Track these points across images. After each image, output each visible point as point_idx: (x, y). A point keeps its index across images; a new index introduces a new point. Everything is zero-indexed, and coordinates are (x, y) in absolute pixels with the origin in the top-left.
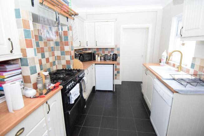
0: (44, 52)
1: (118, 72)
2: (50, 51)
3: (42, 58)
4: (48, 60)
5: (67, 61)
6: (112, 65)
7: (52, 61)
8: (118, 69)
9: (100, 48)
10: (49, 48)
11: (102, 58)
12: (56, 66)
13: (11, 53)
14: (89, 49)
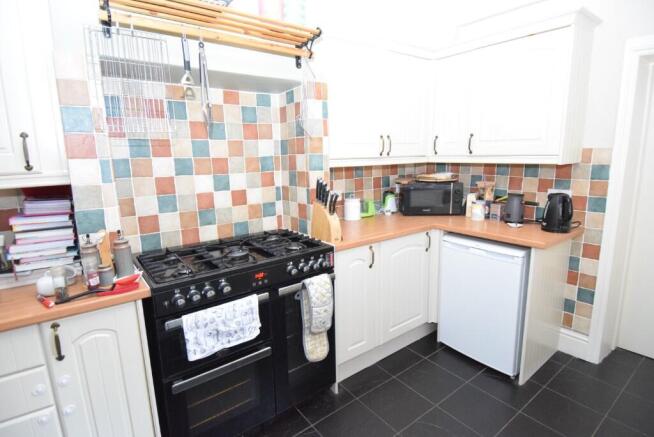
0: (227, 172)
1: (587, 296)
2: (256, 170)
3: (217, 189)
4: (239, 198)
5: (299, 205)
6: (521, 253)
7: (261, 203)
8: (583, 275)
9: (499, 165)
10: (250, 161)
11: (497, 209)
12: (275, 217)
13: (26, 171)
14: (441, 167)
